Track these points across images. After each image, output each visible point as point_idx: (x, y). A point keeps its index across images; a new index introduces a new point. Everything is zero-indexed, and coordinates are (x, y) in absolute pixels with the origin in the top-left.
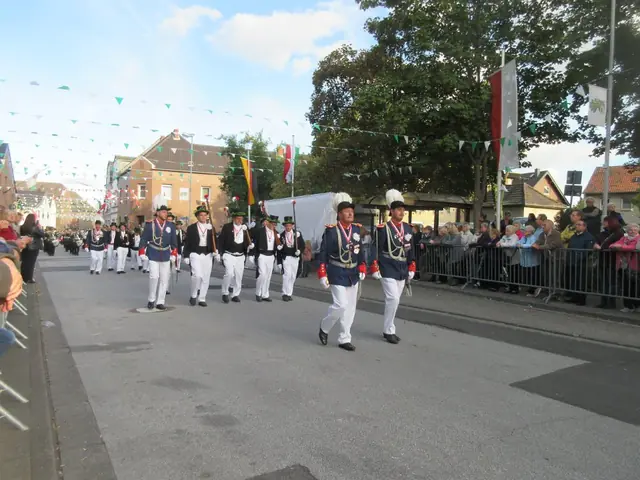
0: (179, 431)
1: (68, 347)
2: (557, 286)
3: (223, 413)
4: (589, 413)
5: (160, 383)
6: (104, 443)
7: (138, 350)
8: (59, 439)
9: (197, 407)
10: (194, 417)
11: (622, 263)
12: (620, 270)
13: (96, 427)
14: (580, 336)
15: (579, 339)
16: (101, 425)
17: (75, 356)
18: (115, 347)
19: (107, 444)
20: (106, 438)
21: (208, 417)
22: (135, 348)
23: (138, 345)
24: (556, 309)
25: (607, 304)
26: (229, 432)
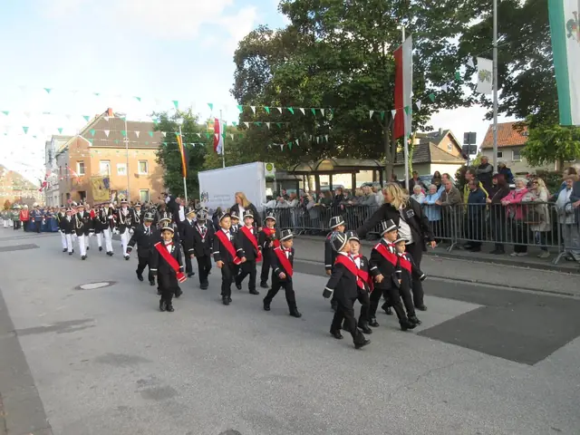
0: (121, 408)
1: (14, 331)
2: (458, 237)
3: (162, 386)
4: (482, 354)
5: (101, 360)
6: (50, 427)
7: (82, 328)
8: (8, 427)
9: (138, 382)
10: (137, 392)
11: (511, 213)
12: (509, 218)
13: (43, 411)
14: (477, 282)
15: (476, 284)
16: (47, 408)
17: (22, 339)
18: (60, 327)
19: (53, 429)
20: (52, 421)
21: (148, 391)
22: (79, 326)
23: (81, 323)
24: (458, 257)
25: (499, 249)
26: (169, 404)
